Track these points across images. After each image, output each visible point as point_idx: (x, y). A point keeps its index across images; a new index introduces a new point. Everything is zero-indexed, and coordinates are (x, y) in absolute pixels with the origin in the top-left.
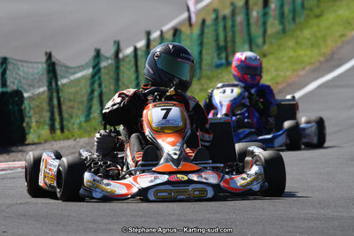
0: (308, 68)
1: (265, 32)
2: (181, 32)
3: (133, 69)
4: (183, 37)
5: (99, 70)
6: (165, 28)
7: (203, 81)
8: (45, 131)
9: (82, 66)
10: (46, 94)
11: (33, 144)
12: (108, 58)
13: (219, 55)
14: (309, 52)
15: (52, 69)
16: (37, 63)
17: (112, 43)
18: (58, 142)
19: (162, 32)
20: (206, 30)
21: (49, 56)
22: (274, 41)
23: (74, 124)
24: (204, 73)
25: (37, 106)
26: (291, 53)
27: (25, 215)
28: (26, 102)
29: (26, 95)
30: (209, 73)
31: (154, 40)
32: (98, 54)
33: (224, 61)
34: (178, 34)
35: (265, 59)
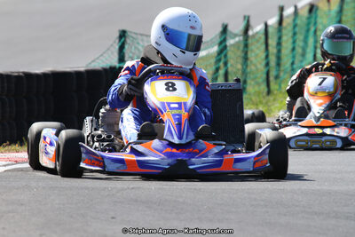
2: (317, 9)
3: (263, 47)
4: (319, 13)
5: (225, 47)
6: (300, 5)
12: (236, 35)
17: (242, 19)
19: (296, 7)
20: (345, 7)
27: (136, 201)
31: (288, 17)
32: (225, 29)
34: (314, 10)
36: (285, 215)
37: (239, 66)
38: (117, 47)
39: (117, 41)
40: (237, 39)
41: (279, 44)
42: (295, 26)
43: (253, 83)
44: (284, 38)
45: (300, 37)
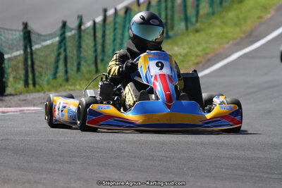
0: (231, 42)
1: (197, 13)
3: (92, 38)
5: (65, 38)
6: (119, 7)
8: (21, 85)
10: (22, 56)
11: (11, 95)
12: (72, 29)
14: (232, 30)
15: (27, 36)
16: (15, 30)
17: (76, 17)
18: (31, 94)
19: (116, 10)
20: (151, 9)
21: (26, 25)
22: (205, 20)
23: (43, 81)
25: (15, 66)
26: (219, 30)
27: (5, 148)
28: (6, 62)
29: (6, 56)
31: (110, 16)
32: (64, 25)
34: (129, 11)
35: (197, 35)
37: (75, 52)
41: (104, 36)
42: (115, 23)
43: (85, 64)
44: (107, 32)
45: (119, 31)
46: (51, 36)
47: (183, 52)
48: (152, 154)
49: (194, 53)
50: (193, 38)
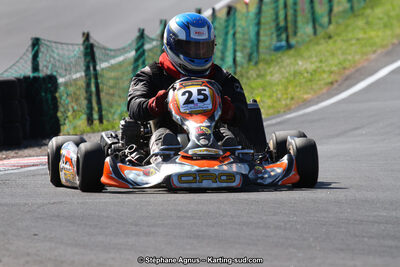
0: (379, 51)
1: (331, 11)
2: (236, 10)
4: (238, 16)
5: (143, 52)
6: (218, 6)
7: (261, 65)
8: (82, 122)
9: (124, 49)
10: (84, 79)
12: (153, 40)
13: (278, 36)
14: (380, 33)
15: (90, 52)
16: (72, 44)
17: (158, 23)
19: (214, 10)
20: (264, 8)
21: (87, 37)
22: (340, 21)
23: (114, 113)
24: (262, 56)
26: (361, 35)
27: (58, 216)
28: (62, 89)
29: (61, 80)
30: (267, 57)
32: (142, 36)
33: (284, 43)
34: (232, 13)
35: (331, 41)
36: (213, 226)
38: (30, 56)
39: (30, 49)
40: (154, 43)
46: (123, 50)
47: (311, 67)
48: (264, 218)
49: (327, 69)
50: (324, 47)
